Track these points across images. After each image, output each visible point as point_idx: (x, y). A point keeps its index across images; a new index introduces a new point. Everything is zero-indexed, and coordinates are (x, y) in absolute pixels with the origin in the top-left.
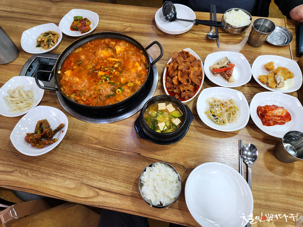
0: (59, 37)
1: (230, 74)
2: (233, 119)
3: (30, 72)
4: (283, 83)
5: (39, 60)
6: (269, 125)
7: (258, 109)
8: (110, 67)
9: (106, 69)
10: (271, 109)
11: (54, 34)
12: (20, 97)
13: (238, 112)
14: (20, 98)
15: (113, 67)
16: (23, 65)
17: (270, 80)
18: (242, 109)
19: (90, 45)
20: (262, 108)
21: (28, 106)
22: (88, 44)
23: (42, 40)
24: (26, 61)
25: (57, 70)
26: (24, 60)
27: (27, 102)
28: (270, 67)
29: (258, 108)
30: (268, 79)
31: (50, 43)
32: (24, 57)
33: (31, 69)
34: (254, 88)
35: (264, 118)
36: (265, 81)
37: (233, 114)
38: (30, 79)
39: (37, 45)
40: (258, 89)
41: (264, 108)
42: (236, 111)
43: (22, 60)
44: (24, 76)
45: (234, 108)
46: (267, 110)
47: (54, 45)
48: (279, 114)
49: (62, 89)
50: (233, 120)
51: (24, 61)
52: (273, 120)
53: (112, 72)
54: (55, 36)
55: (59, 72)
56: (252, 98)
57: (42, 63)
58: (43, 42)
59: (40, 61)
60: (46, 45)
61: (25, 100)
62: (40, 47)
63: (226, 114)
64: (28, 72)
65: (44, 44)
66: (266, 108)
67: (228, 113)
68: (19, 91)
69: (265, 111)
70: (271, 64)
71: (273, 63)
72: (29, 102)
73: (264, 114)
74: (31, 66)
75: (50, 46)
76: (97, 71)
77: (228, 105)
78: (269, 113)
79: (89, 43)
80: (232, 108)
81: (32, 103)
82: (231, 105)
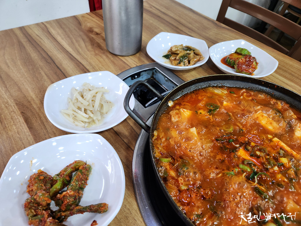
0: (200, 59)
3: (132, 79)
5: (153, 73)
8: (268, 155)
9: (258, 153)
11: (197, 53)
12: (91, 101)
14: (88, 103)
15: (276, 159)
16: (132, 67)
19: (245, 94)
21: (89, 123)
22: (242, 92)
23: (176, 52)
24: (138, 65)
25: (169, 98)
26: (138, 62)
27: (92, 115)
31: (184, 61)
32: (139, 59)
33: (136, 77)
38: (123, 87)
39: (165, 54)
43: (134, 61)
44: (121, 79)
47: (188, 66)
49: (155, 133)
51: (135, 63)
53: (269, 167)
54: (197, 56)
55: (170, 104)
57: (155, 79)
58: (176, 55)
59: (154, 76)
60: (178, 60)
61: (91, 111)
62: (167, 58)
64: (130, 78)
65: (176, 58)
68: (96, 93)
72: (95, 118)
74: (139, 74)
75: (182, 64)
76: (238, 146)
79: (244, 90)
81: (97, 121)
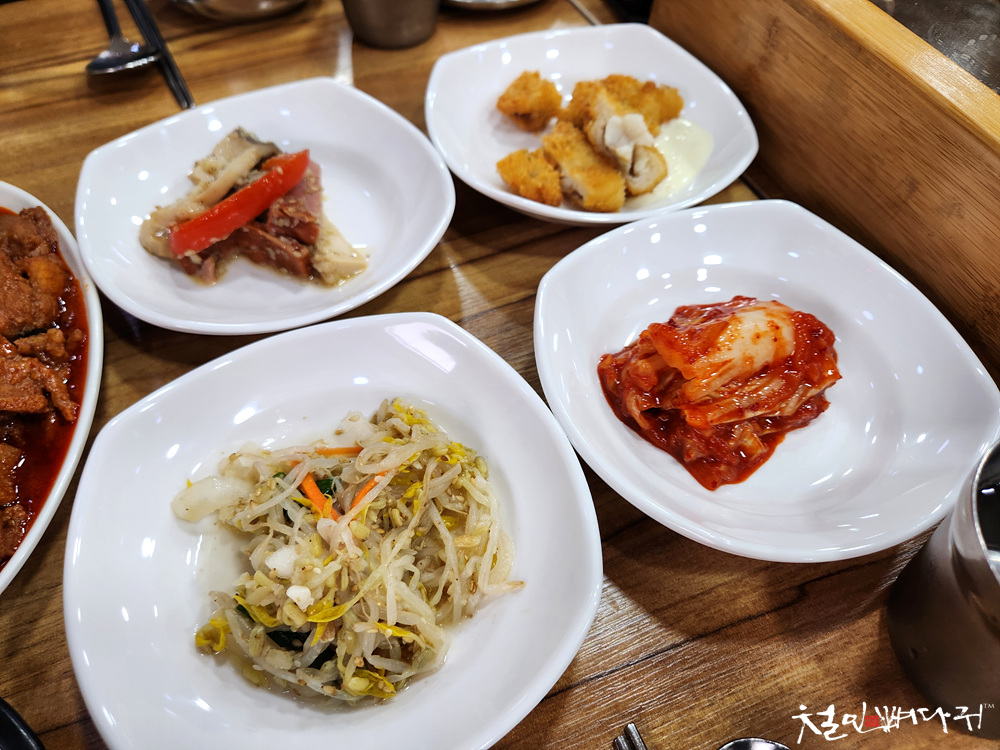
1: (302, 224)
2: (469, 571)
4: (654, 150)
6: (744, 468)
7: (610, 385)
10: (696, 343)
13: (479, 479)
17: (577, 169)
18: (501, 444)
20: (627, 362)
28: (531, 101)
29: (602, 373)
30: (557, 167)
34: (510, 258)
35: (688, 429)
36: (548, 185)
37: (458, 521)
40: (538, 254)
41: (646, 356)
42: (464, 482)
45: (432, 467)
46: (677, 362)
48: (763, 353)
50: (474, 578)
52: (750, 415)
56: (528, 322)
63: (391, 563)
66: (660, 347)
67: (404, 538)
69: (661, 373)
70: (526, 82)
71: (536, 75)
73: (668, 405)
77: (370, 470)
78: (703, 381)
80: (420, 476)
82: (399, 456)
